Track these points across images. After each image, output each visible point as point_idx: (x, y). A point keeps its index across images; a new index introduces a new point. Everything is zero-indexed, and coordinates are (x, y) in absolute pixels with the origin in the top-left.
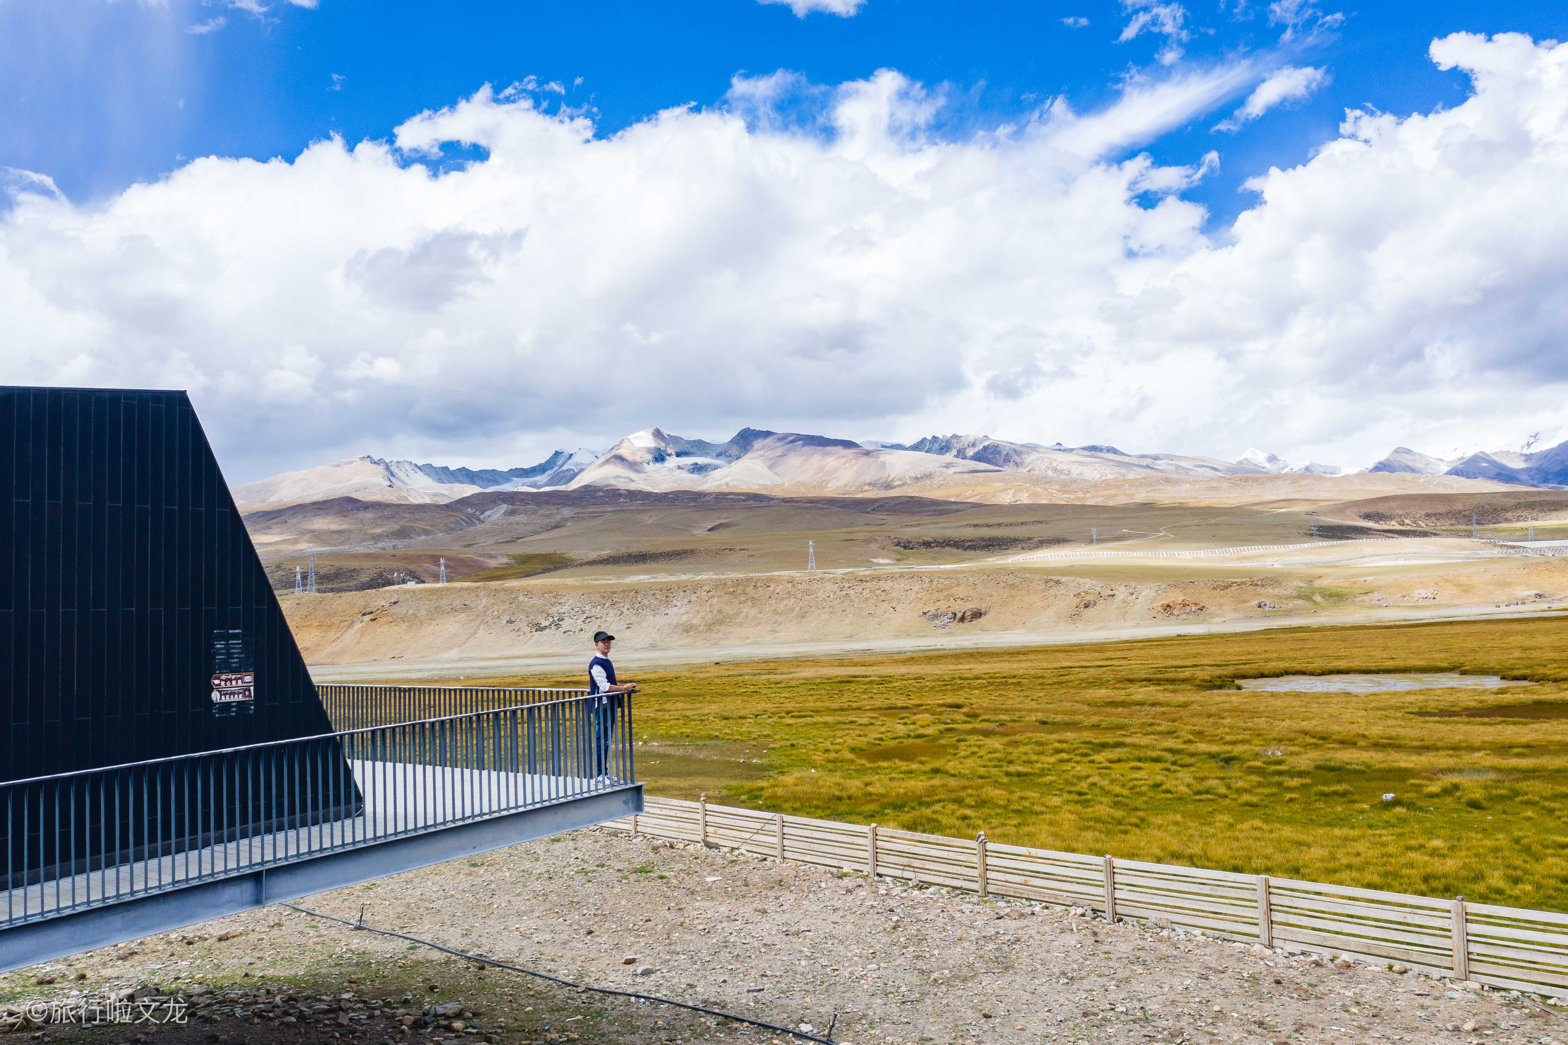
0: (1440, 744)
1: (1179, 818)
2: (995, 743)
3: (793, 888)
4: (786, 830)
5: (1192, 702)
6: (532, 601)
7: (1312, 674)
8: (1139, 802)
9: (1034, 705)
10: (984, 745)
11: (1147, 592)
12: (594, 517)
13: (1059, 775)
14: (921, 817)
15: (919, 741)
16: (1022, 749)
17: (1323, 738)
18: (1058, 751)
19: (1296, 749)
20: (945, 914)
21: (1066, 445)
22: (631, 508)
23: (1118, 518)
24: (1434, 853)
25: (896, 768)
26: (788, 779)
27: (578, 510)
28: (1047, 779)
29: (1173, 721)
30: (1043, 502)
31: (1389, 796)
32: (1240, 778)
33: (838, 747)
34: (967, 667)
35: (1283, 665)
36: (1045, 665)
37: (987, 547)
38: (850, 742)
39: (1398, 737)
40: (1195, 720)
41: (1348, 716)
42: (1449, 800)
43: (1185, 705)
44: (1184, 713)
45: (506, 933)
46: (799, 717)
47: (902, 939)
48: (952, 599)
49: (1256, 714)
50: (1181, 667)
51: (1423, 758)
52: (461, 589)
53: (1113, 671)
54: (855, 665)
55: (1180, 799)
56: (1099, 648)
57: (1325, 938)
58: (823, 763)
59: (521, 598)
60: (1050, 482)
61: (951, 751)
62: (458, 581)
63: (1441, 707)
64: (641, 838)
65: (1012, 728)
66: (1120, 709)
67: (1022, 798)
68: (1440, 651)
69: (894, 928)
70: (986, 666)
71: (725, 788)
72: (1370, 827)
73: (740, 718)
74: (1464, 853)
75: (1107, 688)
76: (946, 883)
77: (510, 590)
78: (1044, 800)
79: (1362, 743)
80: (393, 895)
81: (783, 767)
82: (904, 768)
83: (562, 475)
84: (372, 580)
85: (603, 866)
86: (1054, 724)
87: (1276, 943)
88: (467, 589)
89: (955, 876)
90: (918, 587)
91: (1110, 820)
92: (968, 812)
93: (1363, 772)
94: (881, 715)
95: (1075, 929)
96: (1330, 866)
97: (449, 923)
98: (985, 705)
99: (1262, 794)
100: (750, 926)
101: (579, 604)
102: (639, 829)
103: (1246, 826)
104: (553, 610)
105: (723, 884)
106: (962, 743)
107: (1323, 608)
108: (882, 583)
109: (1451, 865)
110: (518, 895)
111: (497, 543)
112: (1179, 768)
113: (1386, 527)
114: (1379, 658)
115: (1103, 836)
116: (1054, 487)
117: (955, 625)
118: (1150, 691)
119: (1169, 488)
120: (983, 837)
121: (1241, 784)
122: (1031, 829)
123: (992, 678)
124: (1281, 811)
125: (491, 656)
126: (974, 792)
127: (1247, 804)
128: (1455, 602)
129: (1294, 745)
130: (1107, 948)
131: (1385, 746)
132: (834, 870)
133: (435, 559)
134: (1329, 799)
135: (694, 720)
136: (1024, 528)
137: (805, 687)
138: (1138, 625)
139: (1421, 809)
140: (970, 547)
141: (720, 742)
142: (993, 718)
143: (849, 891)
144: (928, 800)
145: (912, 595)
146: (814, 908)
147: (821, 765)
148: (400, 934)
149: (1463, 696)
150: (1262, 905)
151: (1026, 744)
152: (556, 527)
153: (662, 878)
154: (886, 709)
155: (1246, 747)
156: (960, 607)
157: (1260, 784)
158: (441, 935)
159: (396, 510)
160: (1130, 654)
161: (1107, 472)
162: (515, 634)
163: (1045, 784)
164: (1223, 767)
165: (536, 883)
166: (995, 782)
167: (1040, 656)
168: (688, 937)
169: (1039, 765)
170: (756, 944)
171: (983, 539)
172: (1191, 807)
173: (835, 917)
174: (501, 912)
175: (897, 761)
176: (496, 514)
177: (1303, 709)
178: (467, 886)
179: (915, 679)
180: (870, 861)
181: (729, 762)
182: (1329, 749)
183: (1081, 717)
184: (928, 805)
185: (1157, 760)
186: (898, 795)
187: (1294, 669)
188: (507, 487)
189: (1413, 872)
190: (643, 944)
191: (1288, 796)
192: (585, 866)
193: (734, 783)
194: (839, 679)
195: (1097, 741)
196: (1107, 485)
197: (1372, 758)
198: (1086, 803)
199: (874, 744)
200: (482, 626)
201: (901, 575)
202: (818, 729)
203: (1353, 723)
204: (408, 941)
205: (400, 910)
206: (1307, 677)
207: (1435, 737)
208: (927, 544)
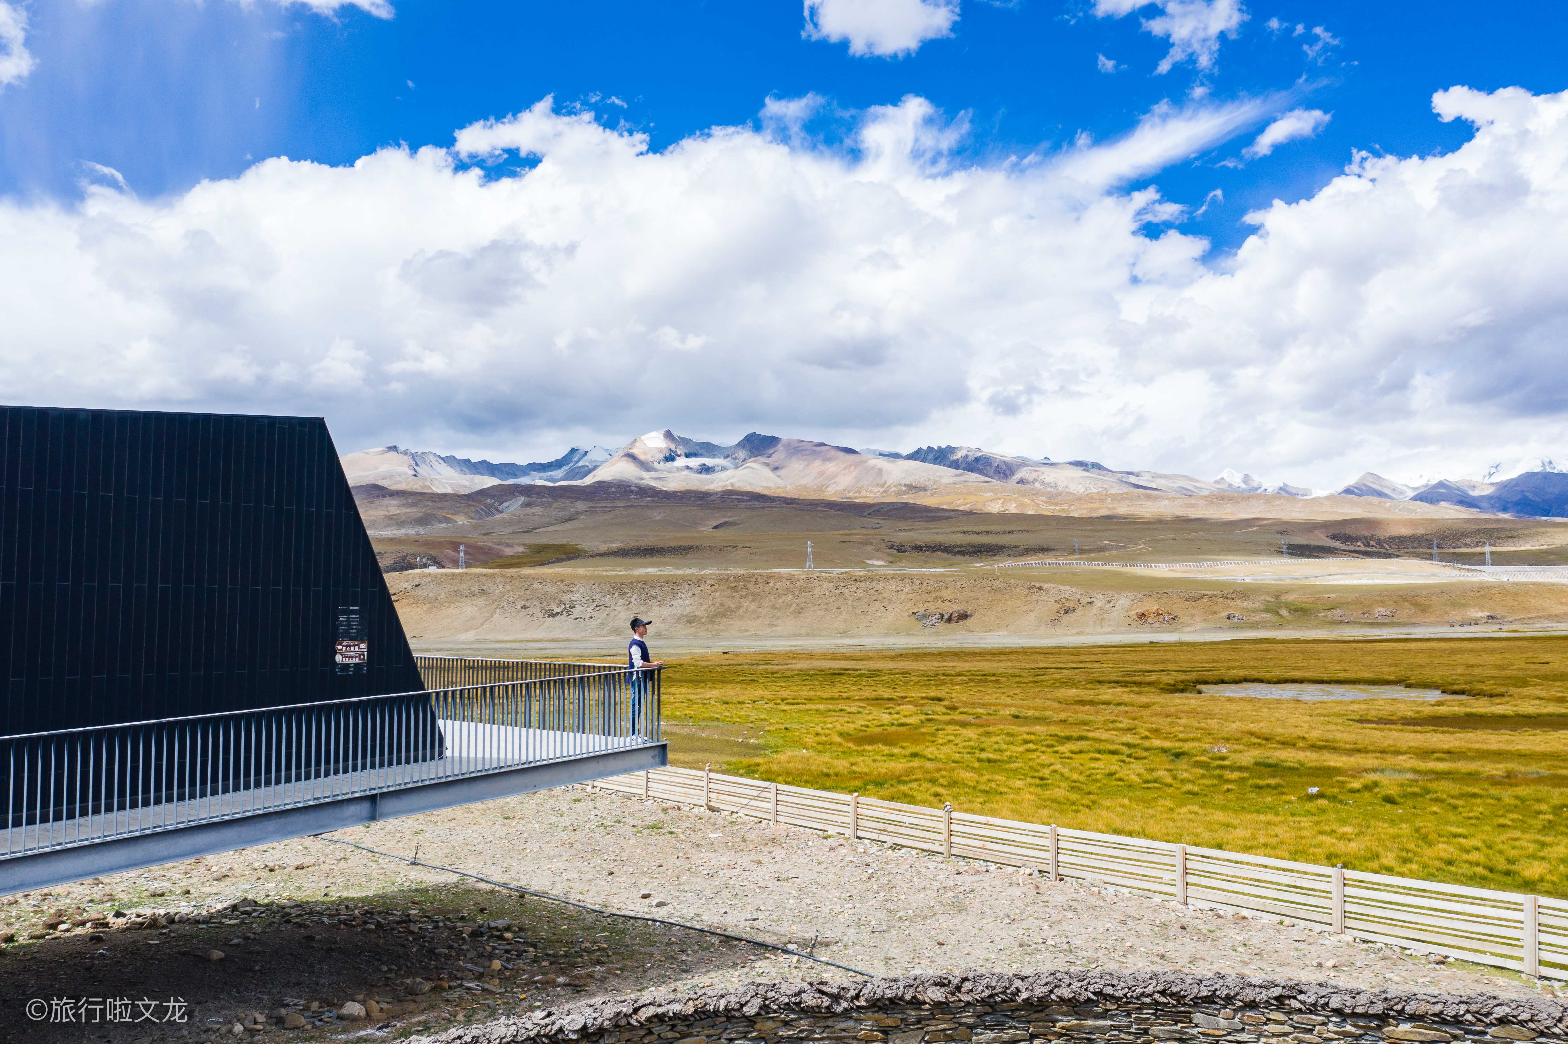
0: (1370, 748)
1: (1126, 801)
2: (970, 733)
3: (784, 845)
4: (779, 797)
5: (1154, 704)
6: (546, 589)
7: (1269, 682)
8: (1093, 788)
9: (1009, 701)
10: (960, 735)
11: (1123, 601)
12: (606, 512)
13: (1025, 763)
14: (899, 792)
15: (902, 729)
16: (994, 739)
17: (1267, 739)
18: (1026, 742)
19: (1241, 747)
20: (913, 869)
21: (1053, 459)
22: (642, 504)
23: (1100, 530)
24: (1343, 837)
25: (879, 752)
26: (782, 757)
27: (591, 504)
28: (1013, 766)
29: (1134, 719)
30: (1030, 512)
31: (1314, 790)
32: (1186, 770)
33: (828, 732)
34: (951, 664)
35: (1242, 673)
36: (1023, 665)
37: (975, 552)
38: (839, 727)
39: (1334, 741)
40: (1154, 719)
41: (1293, 721)
42: (1367, 795)
43: (1147, 706)
44: (1145, 713)
45: (539, 871)
46: (793, 704)
47: (875, 887)
48: (940, 601)
49: (1210, 715)
50: (1149, 672)
51: (1352, 759)
52: (480, 575)
53: (1085, 672)
54: (847, 659)
55: (1130, 786)
56: (1075, 651)
57: (1230, 897)
58: (814, 745)
59: (536, 586)
60: (1037, 494)
61: (930, 738)
62: (477, 567)
63: (1380, 716)
64: (652, 801)
65: (987, 720)
66: (1087, 707)
67: (989, 781)
68: (1391, 665)
69: (869, 878)
70: (969, 664)
71: (724, 763)
72: (1292, 814)
73: (739, 703)
74: (1368, 838)
75: (1077, 688)
76: (916, 846)
77: (526, 578)
78: (1009, 783)
79: (1301, 744)
80: (439, 839)
81: (778, 747)
82: (886, 752)
83: (577, 470)
84: (395, 563)
85: (619, 822)
86: (1026, 718)
87: (1189, 900)
88: (485, 575)
89: (924, 840)
90: (908, 588)
91: (1065, 801)
92: (941, 790)
93: (1297, 769)
94: (868, 705)
95: (1021, 884)
96: (1249, 844)
97: (490, 862)
98: (964, 699)
99: (1204, 785)
100: (747, 873)
101: (590, 593)
102: (650, 793)
103: (1184, 810)
104: (565, 598)
105: (724, 840)
106: (941, 732)
107: (1288, 622)
108: (875, 584)
109: (1353, 846)
110: (548, 842)
111: (514, 533)
112: (1132, 760)
113: (1352, 548)
114: (1335, 670)
115: (1057, 814)
116: (1041, 498)
117: (942, 626)
118: (1117, 692)
119: (1149, 503)
120: (948, 807)
121: (1185, 775)
122: (995, 806)
123: (973, 675)
124: (1218, 799)
125: (506, 638)
126: (947, 774)
127: (1189, 792)
128: (1412, 621)
129: (1239, 744)
130: (1046, 899)
131: (1320, 748)
132: (820, 833)
133: (455, 546)
134: (1263, 792)
135: (697, 703)
136: (1011, 536)
137: (799, 677)
138: (1114, 632)
139: (1341, 801)
140: (959, 553)
141: (721, 724)
142: (970, 711)
143: (832, 849)
144: (906, 779)
145: (903, 597)
146: (802, 860)
147: (812, 747)
148: (450, 868)
149: (1402, 707)
150: (1180, 869)
151: (998, 735)
152: (570, 519)
153: (671, 833)
154: (873, 700)
155: (1196, 744)
156: (948, 609)
157: (1203, 776)
158: (484, 870)
159: (419, 497)
160: (1104, 658)
161: (1092, 486)
162: (528, 619)
163: (1012, 770)
164: (1173, 761)
165: (563, 834)
166: (968, 766)
167: (1020, 657)
168: (694, 880)
169: (1008, 753)
170: (752, 886)
171: (972, 546)
172: (1138, 793)
173: (819, 868)
174: (534, 855)
175: (880, 745)
176: (514, 506)
177: (1254, 713)
178: (503, 834)
179: (902, 674)
180: (852, 826)
181: (728, 741)
182: (1270, 748)
183: (1051, 713)
184: (906, 783)
185: (1114, 753)
186: (879, 774)
187: (1253, 677)
188: (525, 481)
189: (1318, 850)
190: (656, 884)
191: (1226, 787)
192: (604, 822)
193: (733, 759)
194: (831, 671)
195: (1062, 734)
196: (1091, 498)
197: (1306, 756)
198: (1045, 787)
199: (861, 730)
200: (498, 610)
201: (894, 577)
202: (810, 715)
203: (1296, 727)
204: (458, 875)
205: (447, 851)
206: (1263, 685)
207: (1367, 742)
208: (919, 548)
